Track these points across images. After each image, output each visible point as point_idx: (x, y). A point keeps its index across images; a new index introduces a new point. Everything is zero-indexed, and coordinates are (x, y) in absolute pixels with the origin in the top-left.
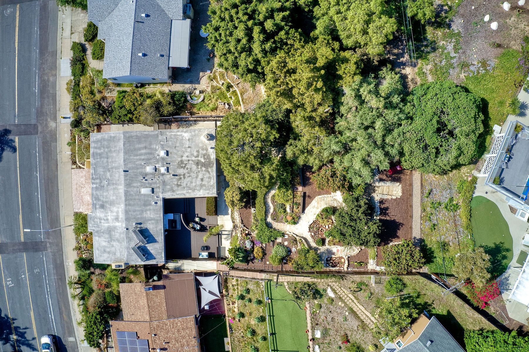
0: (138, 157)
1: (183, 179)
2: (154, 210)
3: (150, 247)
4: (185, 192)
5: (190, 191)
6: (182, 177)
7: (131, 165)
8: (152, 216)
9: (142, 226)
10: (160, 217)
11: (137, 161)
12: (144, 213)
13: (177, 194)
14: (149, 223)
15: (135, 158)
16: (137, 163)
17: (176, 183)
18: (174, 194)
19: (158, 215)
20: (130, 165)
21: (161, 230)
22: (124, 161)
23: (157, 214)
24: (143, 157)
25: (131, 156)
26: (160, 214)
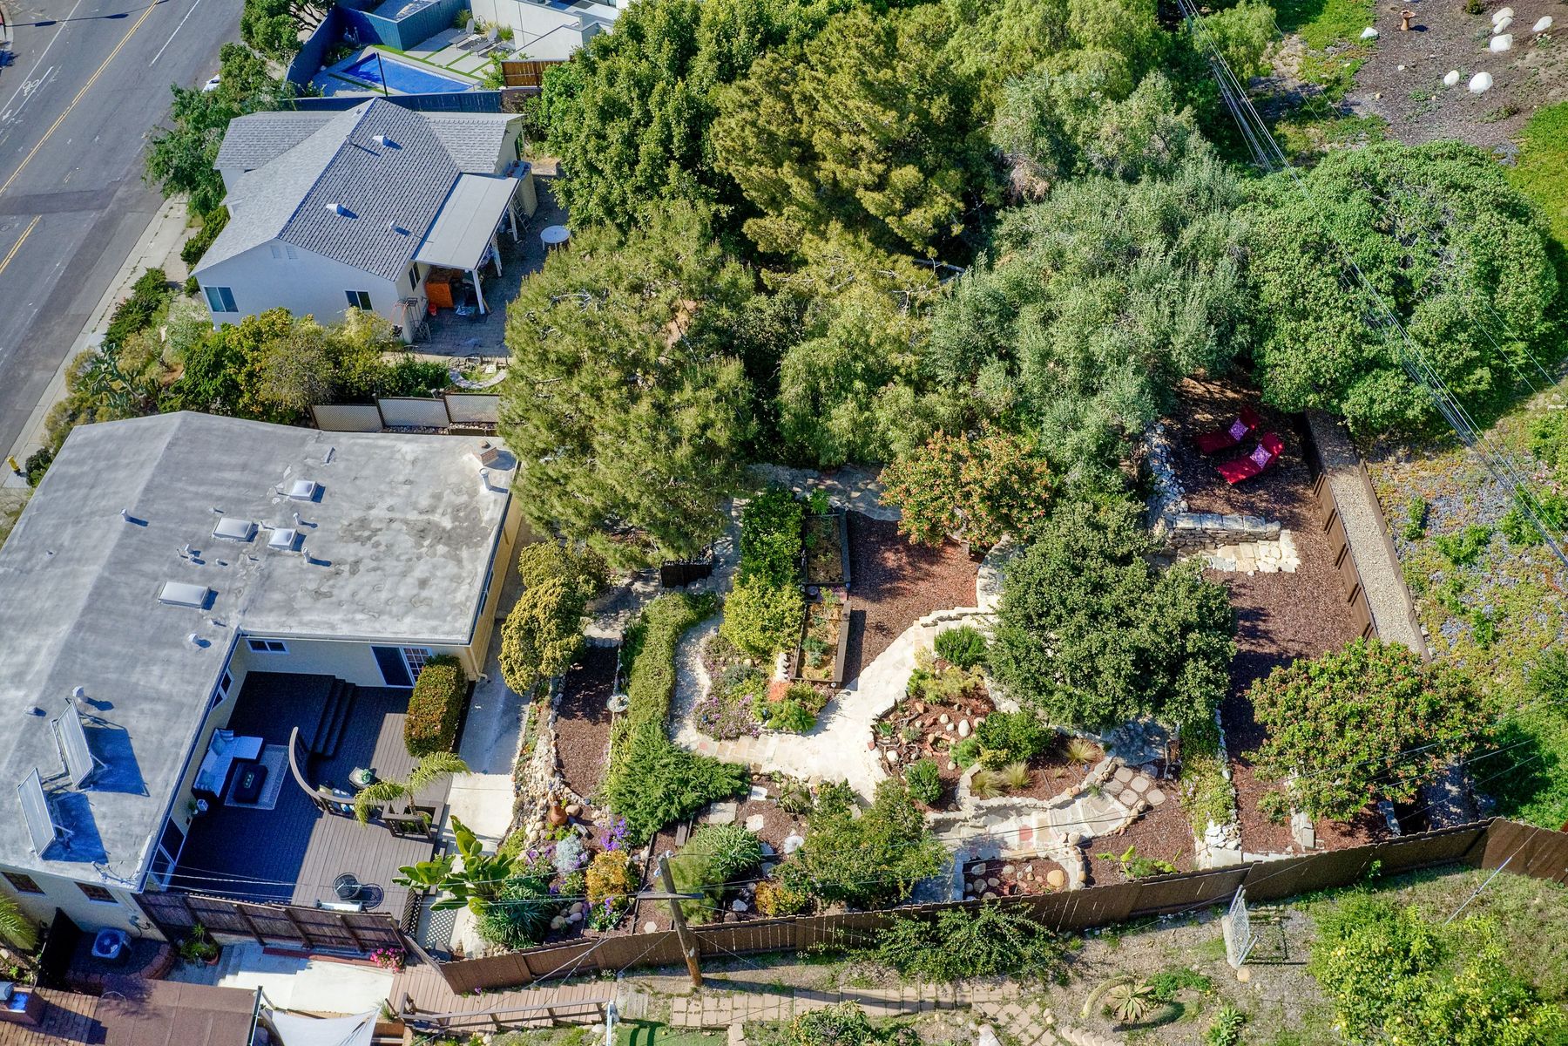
0: (202, 489)
1: (346, 574)
2: (184, 666)
3: (101, 803)
4: (336, 618)
5: (359, 616)
6: (346, 568)
7: (164, 507)
8: (164, 687)
9: (106, 714)
10: (197, 695)
11: (192, 499)
12: (139, 669)
13: (301, 624)
14: (142, 712)
15: (193, 489)
16: (190, 504)
17: (312, 586)
18: (292, 621)
19: (191, 688)
20: (160, 506)
21: (178, 745)
22: (148, 489)
23: (189, 683)
24: (219, 492)
25: (179, 480)
26: (202, 685)
